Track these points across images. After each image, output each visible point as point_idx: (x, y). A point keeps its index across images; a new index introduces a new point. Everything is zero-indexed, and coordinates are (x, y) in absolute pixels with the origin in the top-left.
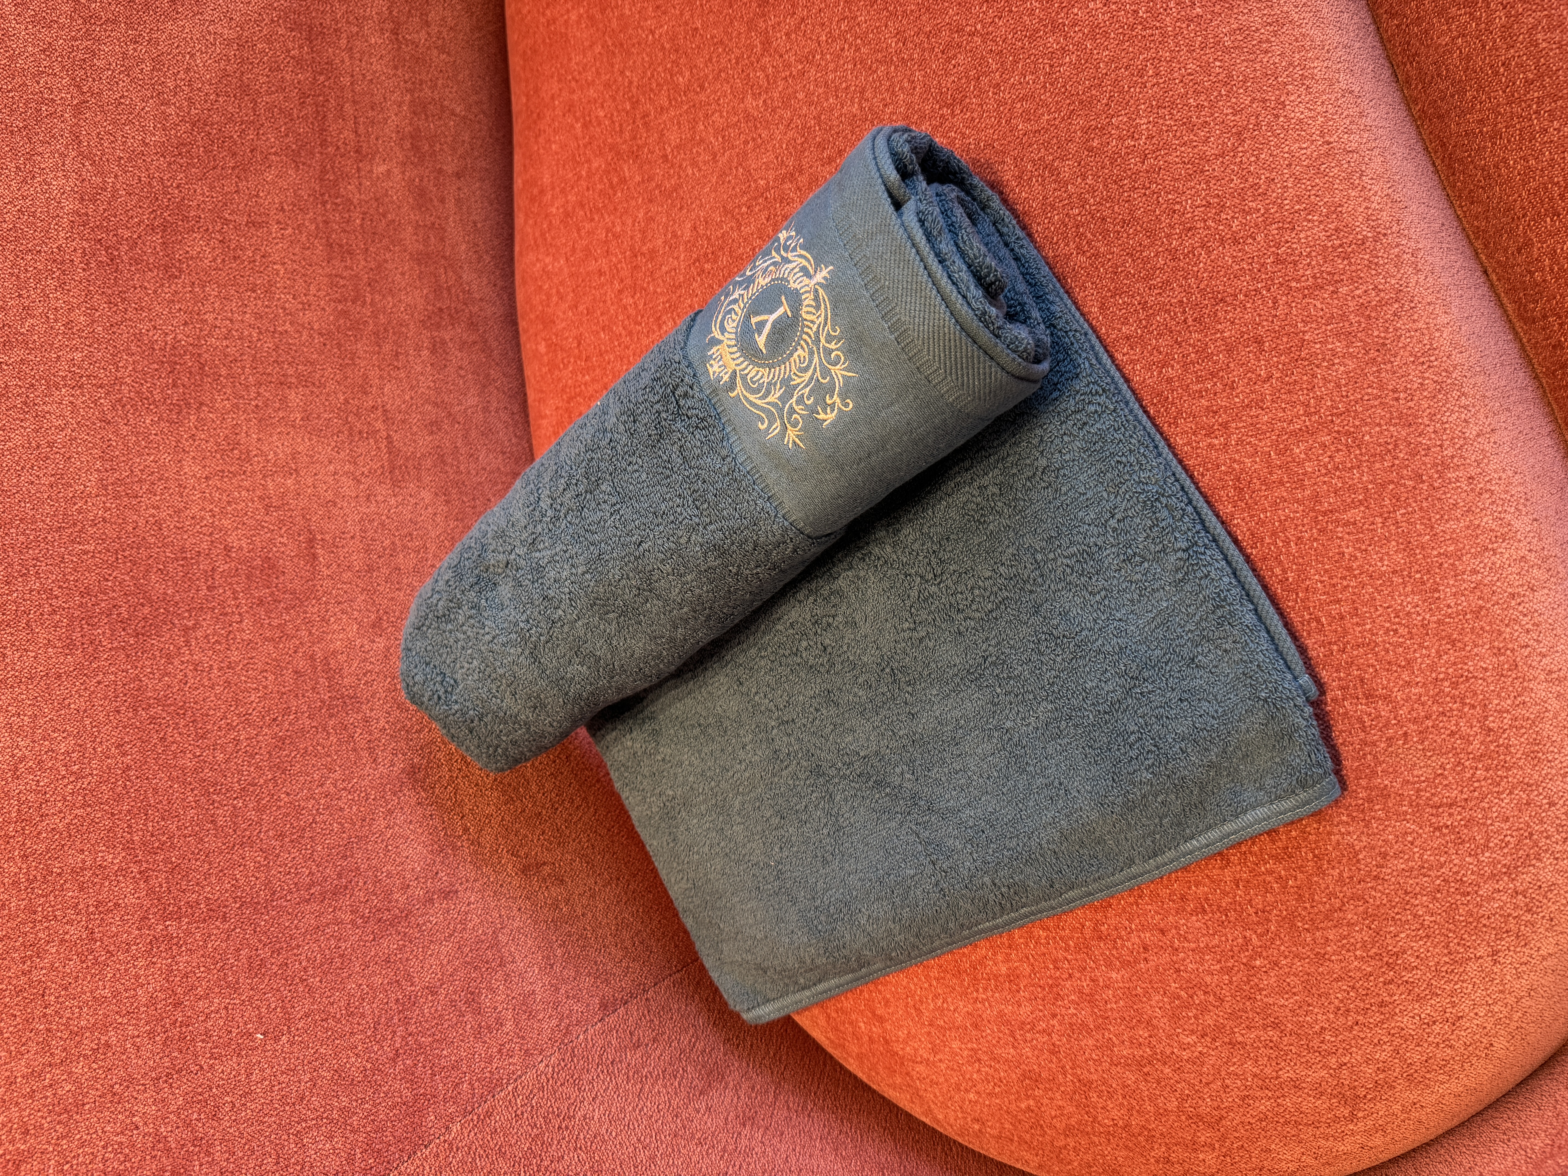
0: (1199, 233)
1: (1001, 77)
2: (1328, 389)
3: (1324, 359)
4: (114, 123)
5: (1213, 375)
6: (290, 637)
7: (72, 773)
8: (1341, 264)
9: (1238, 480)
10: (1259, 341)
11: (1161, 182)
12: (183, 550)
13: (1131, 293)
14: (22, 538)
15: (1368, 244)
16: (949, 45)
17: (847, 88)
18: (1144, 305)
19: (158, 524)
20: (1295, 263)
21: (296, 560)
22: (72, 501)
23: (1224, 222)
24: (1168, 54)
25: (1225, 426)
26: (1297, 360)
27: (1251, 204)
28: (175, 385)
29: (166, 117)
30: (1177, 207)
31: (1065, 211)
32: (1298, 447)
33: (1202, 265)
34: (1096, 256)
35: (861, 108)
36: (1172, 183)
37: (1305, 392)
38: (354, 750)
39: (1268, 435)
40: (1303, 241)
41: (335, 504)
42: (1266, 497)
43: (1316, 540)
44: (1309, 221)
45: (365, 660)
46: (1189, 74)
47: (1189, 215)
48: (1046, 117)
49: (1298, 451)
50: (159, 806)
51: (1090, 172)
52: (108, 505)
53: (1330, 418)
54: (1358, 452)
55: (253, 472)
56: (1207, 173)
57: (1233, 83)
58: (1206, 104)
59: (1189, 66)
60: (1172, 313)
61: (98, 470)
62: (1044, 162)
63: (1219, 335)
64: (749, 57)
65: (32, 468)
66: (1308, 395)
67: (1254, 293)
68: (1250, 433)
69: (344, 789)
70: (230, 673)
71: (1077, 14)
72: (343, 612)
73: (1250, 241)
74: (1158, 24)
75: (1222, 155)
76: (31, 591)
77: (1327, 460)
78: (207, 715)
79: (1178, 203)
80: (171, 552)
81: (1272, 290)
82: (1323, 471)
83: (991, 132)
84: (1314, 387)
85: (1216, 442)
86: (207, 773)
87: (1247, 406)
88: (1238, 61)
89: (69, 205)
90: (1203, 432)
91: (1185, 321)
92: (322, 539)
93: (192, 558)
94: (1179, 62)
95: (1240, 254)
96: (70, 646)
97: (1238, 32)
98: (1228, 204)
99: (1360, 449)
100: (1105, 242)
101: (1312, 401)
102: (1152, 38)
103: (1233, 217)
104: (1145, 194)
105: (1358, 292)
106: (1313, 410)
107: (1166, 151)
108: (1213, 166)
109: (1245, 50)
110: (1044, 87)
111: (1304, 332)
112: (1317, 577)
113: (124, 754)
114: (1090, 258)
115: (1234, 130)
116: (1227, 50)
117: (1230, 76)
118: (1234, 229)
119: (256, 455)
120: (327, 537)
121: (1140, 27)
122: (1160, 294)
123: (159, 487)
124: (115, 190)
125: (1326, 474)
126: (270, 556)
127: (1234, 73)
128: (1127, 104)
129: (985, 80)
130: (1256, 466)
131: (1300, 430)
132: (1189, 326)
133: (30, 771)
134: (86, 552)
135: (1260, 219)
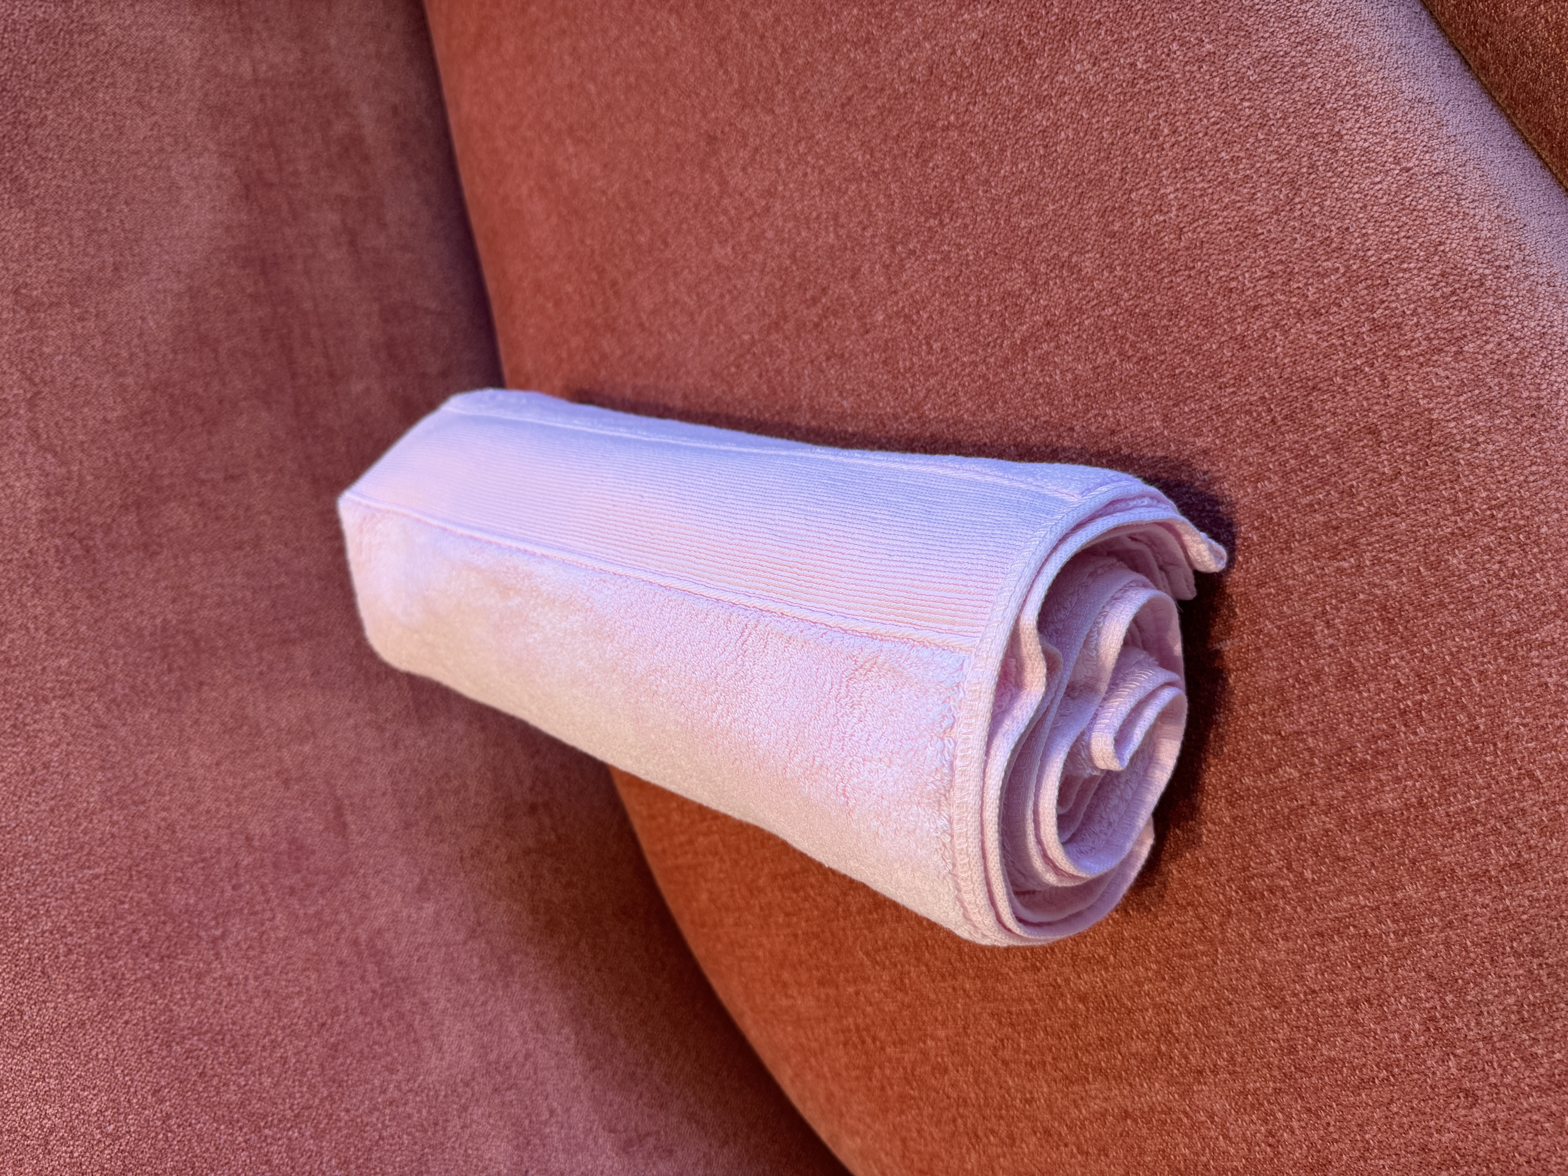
0: (1267, 311)
1: (989, 170)
2: (1478, 477)
3: (1464, 440)
4: (72, 407)
5: (1323, 481)
6: (329, 925)
7: (108, 1135)
8: (1459, 317)
9: (1385, 608)
10: (1373, 431)
11: (1206, 257)
12: (201, 851)
13: (1197, 397)
14: (27, 876)
15: (1488, 283)
16: (922, 146)
17: (818, 217)
18: (1217, 409)
19: (171, 827)
20: (1399, 326)
21: (325, 834)
22: (74, 823)
23: (1296, 292)
24: (1182, 106)
25: (1353, 543)
26: (1428, 447)
27: (1325, 264)
28: (170, 670)
29: (124, 388)
30: (1233, 284)
31: (1097, 313)
32: (1455, 556)
33: (1279, 349)
34: (1146, 359)
35: (838, 237)
36: (1221, 257)
37: (1448, 485)
38: (415, 1041)
39: (1411, 546)
40: (1402, 297)
41: (360, 761)
42: (1426, 626)
43: (1504, 672)
44: (1405, 270)
45: (415, 932)
46: (1215, 123)
47: (1251, 291)
48: (1051, 207)
49: (1455, 561)
50: (206, 1155)
51: (1117, 262)
52: (115, 818)
53: (1488, 513)
54: (1536, 550)
55: (266, 746)
56: (1262, 237)
57: (1271, 122)
58: (1242, 154)
59: (1211, 115)
60: (1255, 414)
61: (100, 782)
62: (1059, 259)
63: (1320, 432)
64: (708, 202)
65: (30, 795)
66: (1452, 488)
67: (1353, 372)
68: (1387, 548)
69: (411, 1090)
70: (268, 982)
71: (1063, 82)
72: (384, 881)
73: (1335, 309)
74: (1163, 74)
75: (1276, 211)
76: (43, 932)
77: (1497, 566)
78: (248, 1035)
79: (1233, 279)
80: (189, 856)
81: (1377, 365)
82: (1496, 582)
83: (990, 236)
84: (1459, 476)
85: (1346, 565)
86: (256, 1106)
87: (1376, 514)
88: (1271, 96)
89: (35, 505)
90: (1326, 555)
91: (1273, 421)
92: (351, 804)
93: (212, 857)
94: (1198, 112)
95: (1325, 328)
96: (91, 988)
97: (1263, 62)
98: (1296, 270)
99: (1538, 545)
100: (1153, 341)
101: (1460, 494)
102: (1159, 91)
103: (1306, 284)
104: (1190, 276)
105: (1489, 347)
106: (1464, 506)
107: (1205, 220)
108: (1268, 227)
109: (1277, 81)
110: (1042, 172)
111: (1430, 410)
112: (1517, 720)
113: (162, 1101)
114: (1137, 363)
115: (1285, 179)
116: (1254, 86)
117: (1264, 115)
118: (1311, 298)
119: (268, 727)
120: (356, 800)
121: (1142, 81)
122: (1234, 393)
123: (167, 786)
124: (81, 478)
125: (1499, 585)
126: (297, 835)
127: (1269, 111)
128: (1145, 173)
129: (970, 178)
130: (1404, 588)
131: (1452, 534)
132: (1279, 427)
133: (63, 1141)
134: (97, 877)
135: (1342, 281)
